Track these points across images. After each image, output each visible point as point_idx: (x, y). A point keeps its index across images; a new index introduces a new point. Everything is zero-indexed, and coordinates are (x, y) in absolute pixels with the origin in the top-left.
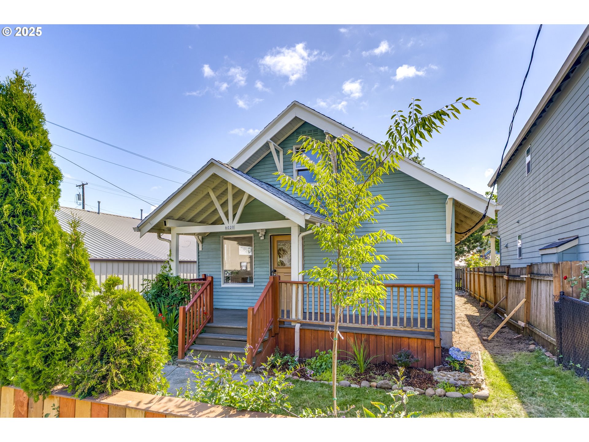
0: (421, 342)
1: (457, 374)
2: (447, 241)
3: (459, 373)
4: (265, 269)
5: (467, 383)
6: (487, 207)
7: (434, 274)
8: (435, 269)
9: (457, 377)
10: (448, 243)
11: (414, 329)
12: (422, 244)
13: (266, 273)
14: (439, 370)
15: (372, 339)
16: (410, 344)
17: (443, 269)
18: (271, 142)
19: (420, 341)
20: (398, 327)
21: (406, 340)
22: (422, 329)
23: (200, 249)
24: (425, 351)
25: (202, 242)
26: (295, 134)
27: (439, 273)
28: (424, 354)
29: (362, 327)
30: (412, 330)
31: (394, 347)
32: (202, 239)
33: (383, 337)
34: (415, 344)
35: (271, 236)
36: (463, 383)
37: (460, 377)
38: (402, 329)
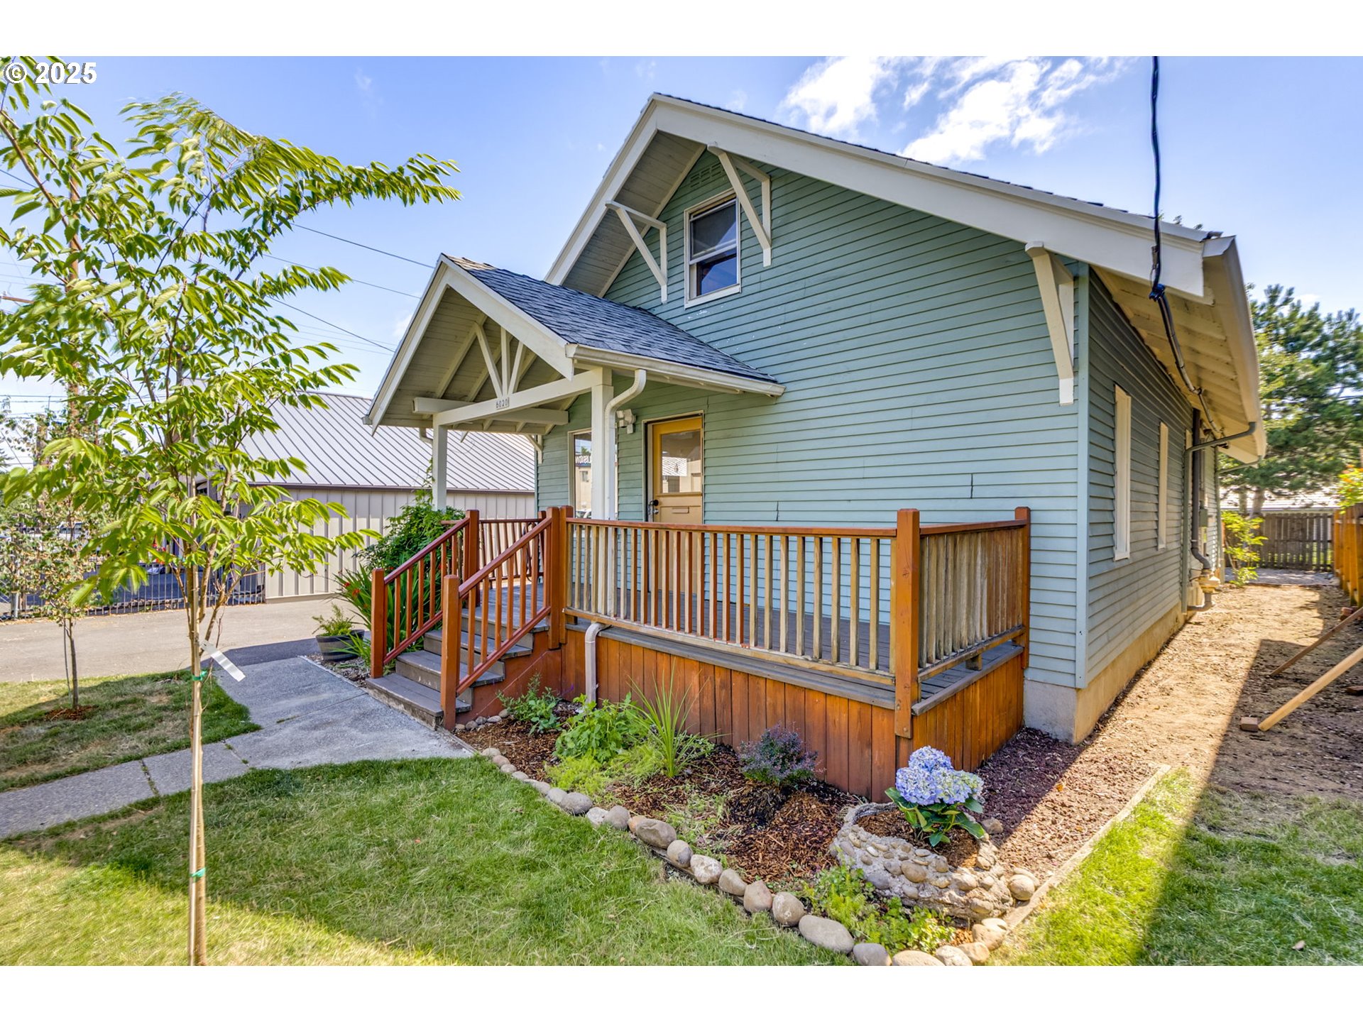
0: (859, 713)
1: (899, 852)
2: (1063, 401)
3: (905, 849)
4: (637, 499)
5: (924, 895)
6: (1157, 250)
7: (1018, 504)
8: (1021, 491)
9: (895, 862)
10: (1067, 406)
11: (839, 668)
12: (982, 417)
13: (637, 508)
14: (859, 820)
15: (738, 682)
16: (829, 714)
17: (1046, 490)
18: (618, 208)
19: (855, 709)
20: (797, 659)
21: (819, 699)
22: (861, 673)
23: (540, 462)
24: (870, 745)
25: (543, 447)
26: (689, 181)
27: (1032, 504)
28: (867, 752)
29: (714, 647)
30: (831, 672)
31: (788, 715)
32: (543, 440)
33: (762, 682)
34: (840, 716)
35: (646, 424)
36: (911, 890)
37: (905, 864)
38: (806, 665)
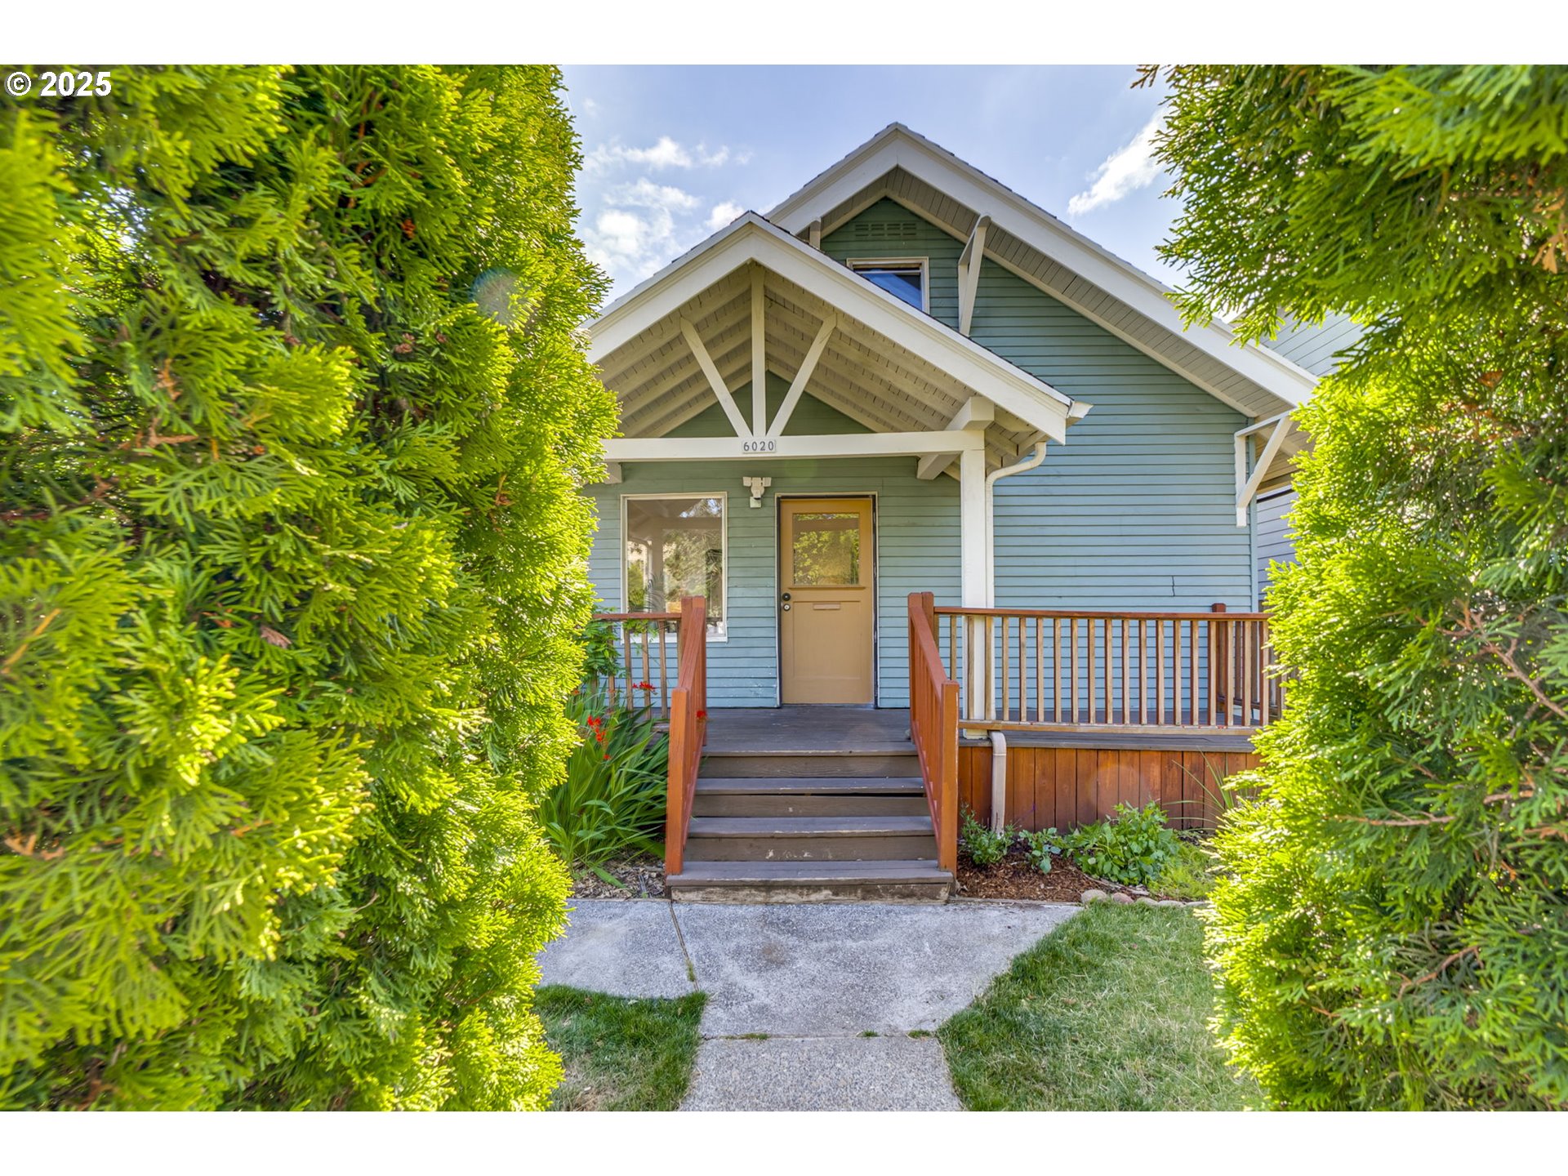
2: (1239, 525)
4: (763, 592)
7: (1211, 601)
8: (1211, 591)
10: (1242, 528)
12: (1180, 530)
13: (763, 602)
17: (1229, 591)
26: (853, 228)
35: (779, 499)
